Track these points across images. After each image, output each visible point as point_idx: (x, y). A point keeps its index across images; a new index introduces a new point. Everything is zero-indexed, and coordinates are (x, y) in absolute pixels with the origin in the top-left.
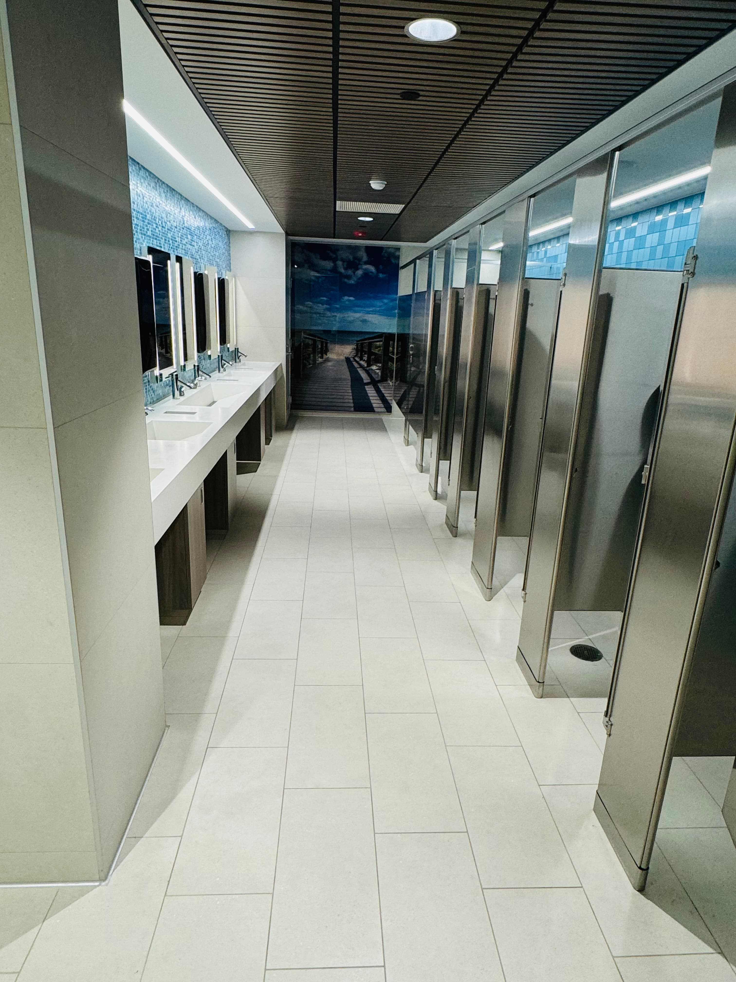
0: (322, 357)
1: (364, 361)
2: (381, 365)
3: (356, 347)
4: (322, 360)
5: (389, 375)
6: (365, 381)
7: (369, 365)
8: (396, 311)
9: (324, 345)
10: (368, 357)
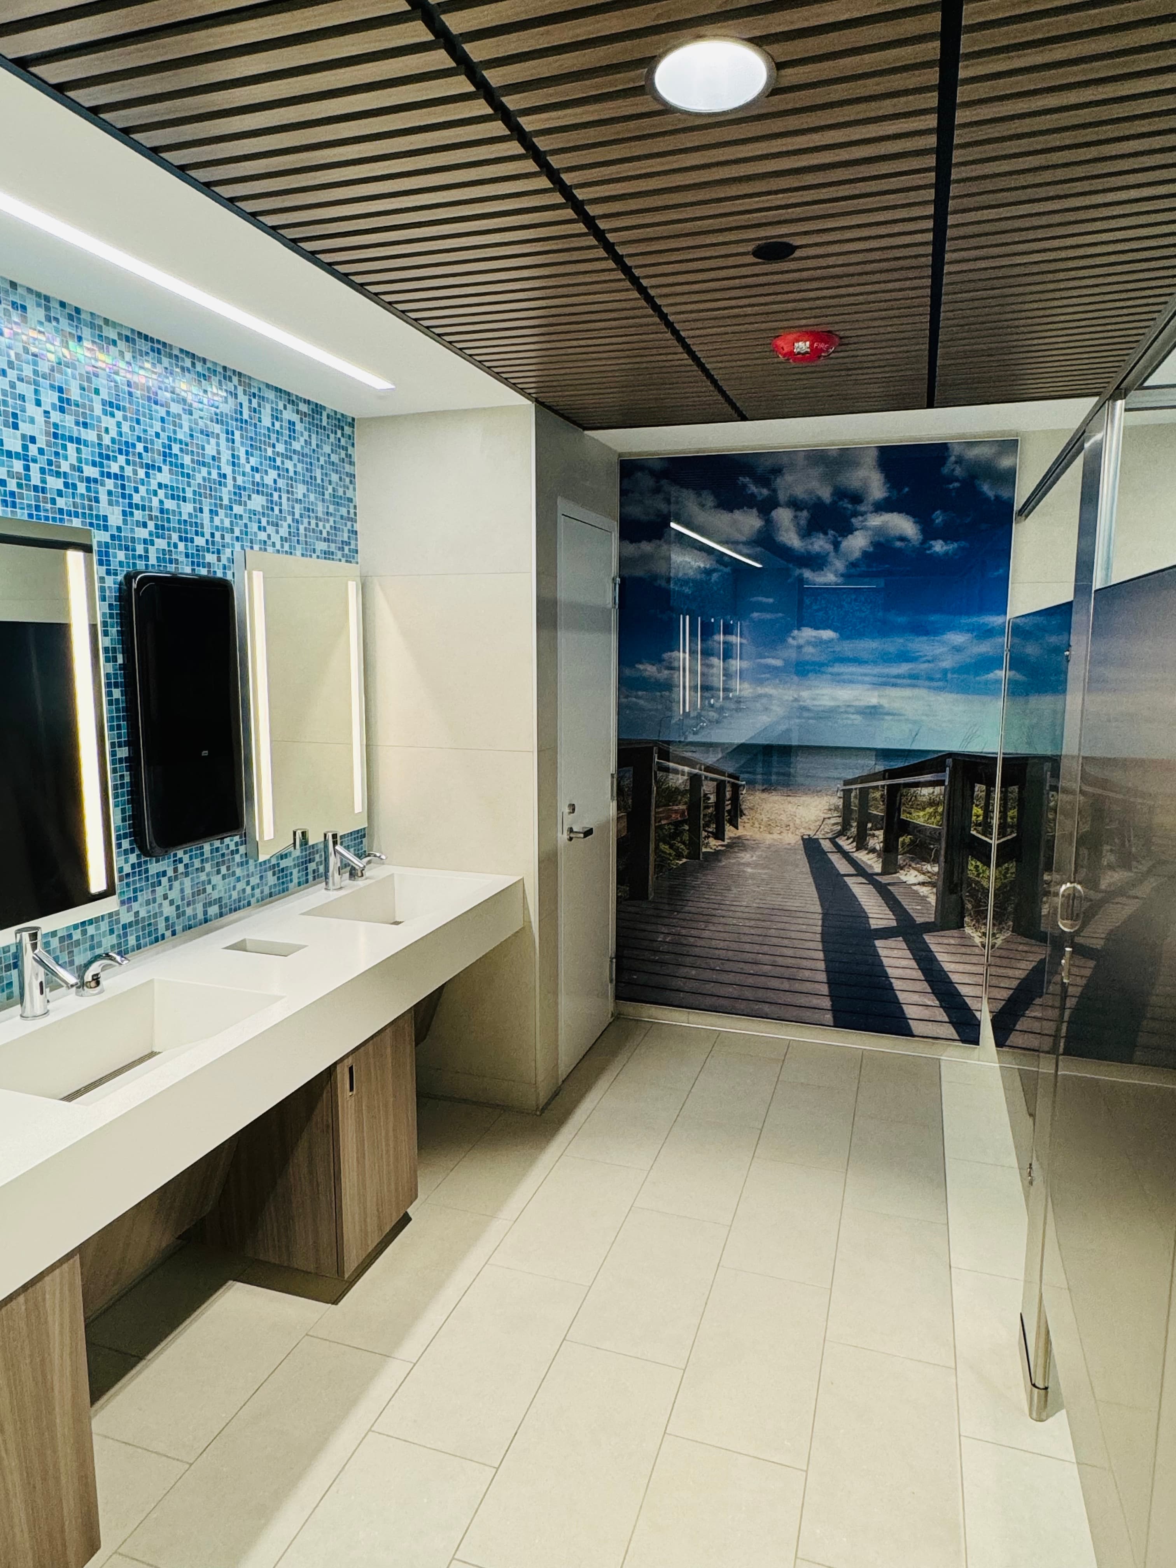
0: (719, 835)
1: (873, 850)
2: (936, 869)
3: (840, 803)
4: (720, 843)
5: (969, 906)
6: (875, 924)
7: (890, 867)
8: (1001, 674)
9: (728, 795)
10: (886, 841)
